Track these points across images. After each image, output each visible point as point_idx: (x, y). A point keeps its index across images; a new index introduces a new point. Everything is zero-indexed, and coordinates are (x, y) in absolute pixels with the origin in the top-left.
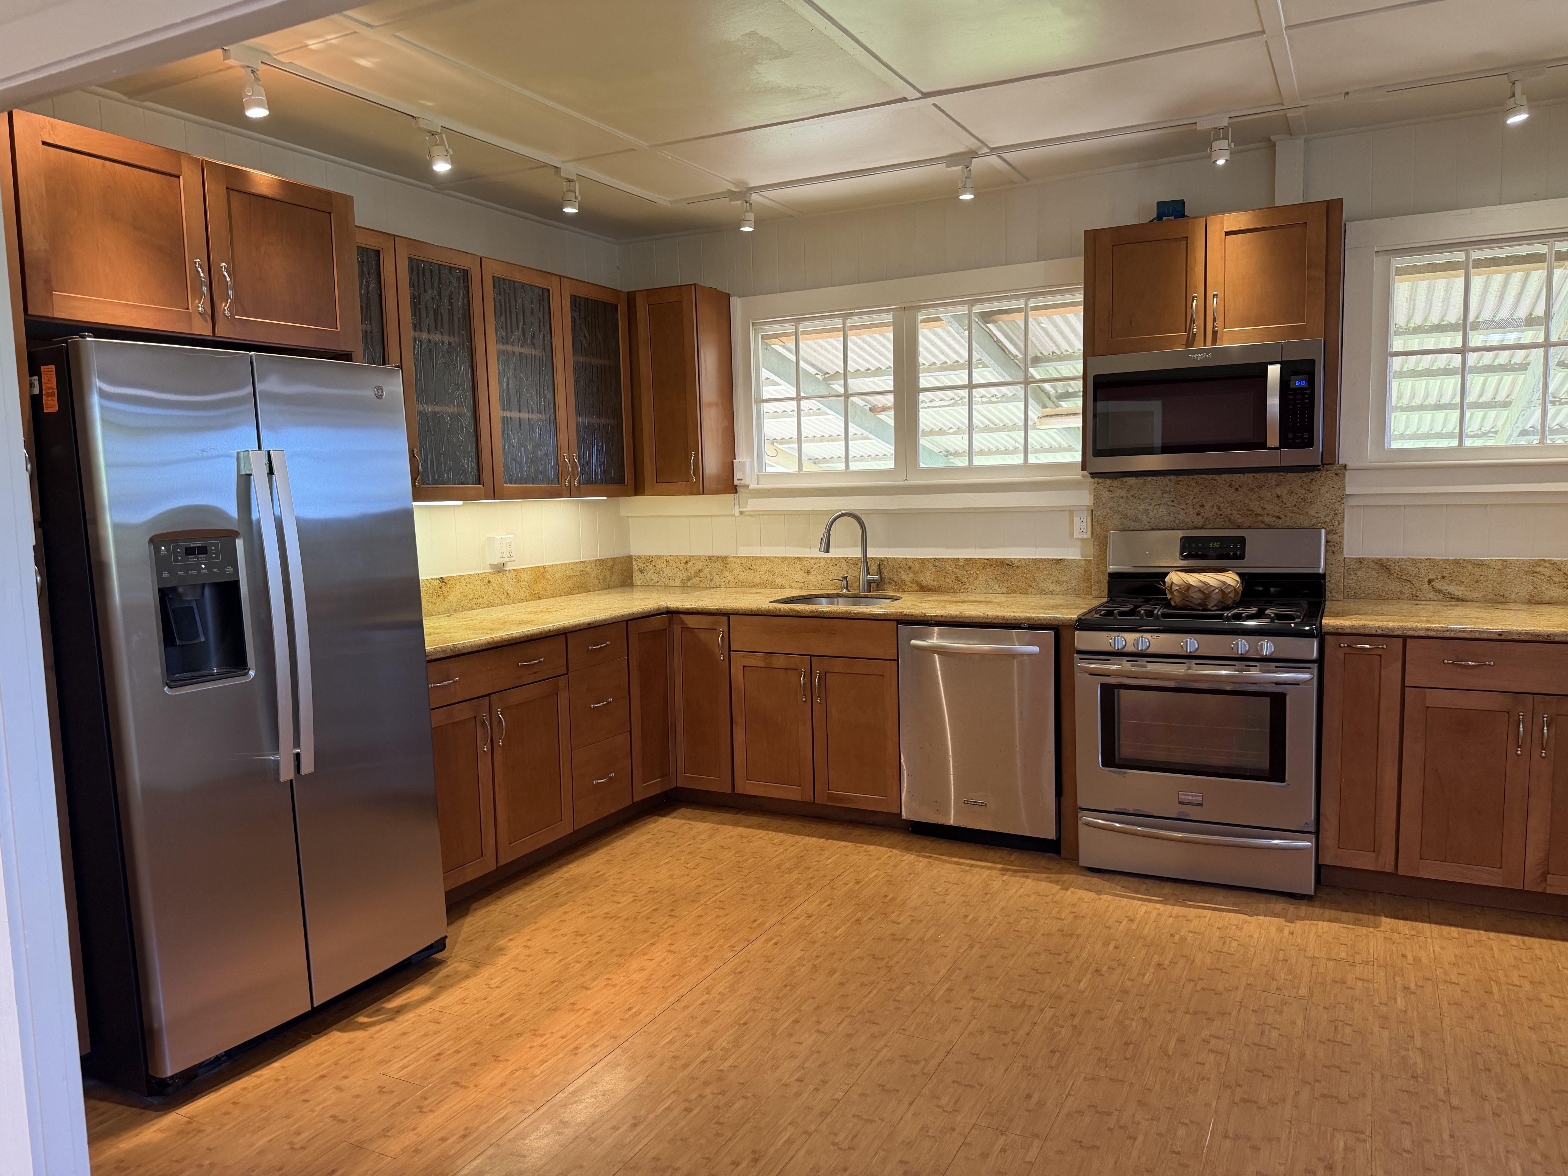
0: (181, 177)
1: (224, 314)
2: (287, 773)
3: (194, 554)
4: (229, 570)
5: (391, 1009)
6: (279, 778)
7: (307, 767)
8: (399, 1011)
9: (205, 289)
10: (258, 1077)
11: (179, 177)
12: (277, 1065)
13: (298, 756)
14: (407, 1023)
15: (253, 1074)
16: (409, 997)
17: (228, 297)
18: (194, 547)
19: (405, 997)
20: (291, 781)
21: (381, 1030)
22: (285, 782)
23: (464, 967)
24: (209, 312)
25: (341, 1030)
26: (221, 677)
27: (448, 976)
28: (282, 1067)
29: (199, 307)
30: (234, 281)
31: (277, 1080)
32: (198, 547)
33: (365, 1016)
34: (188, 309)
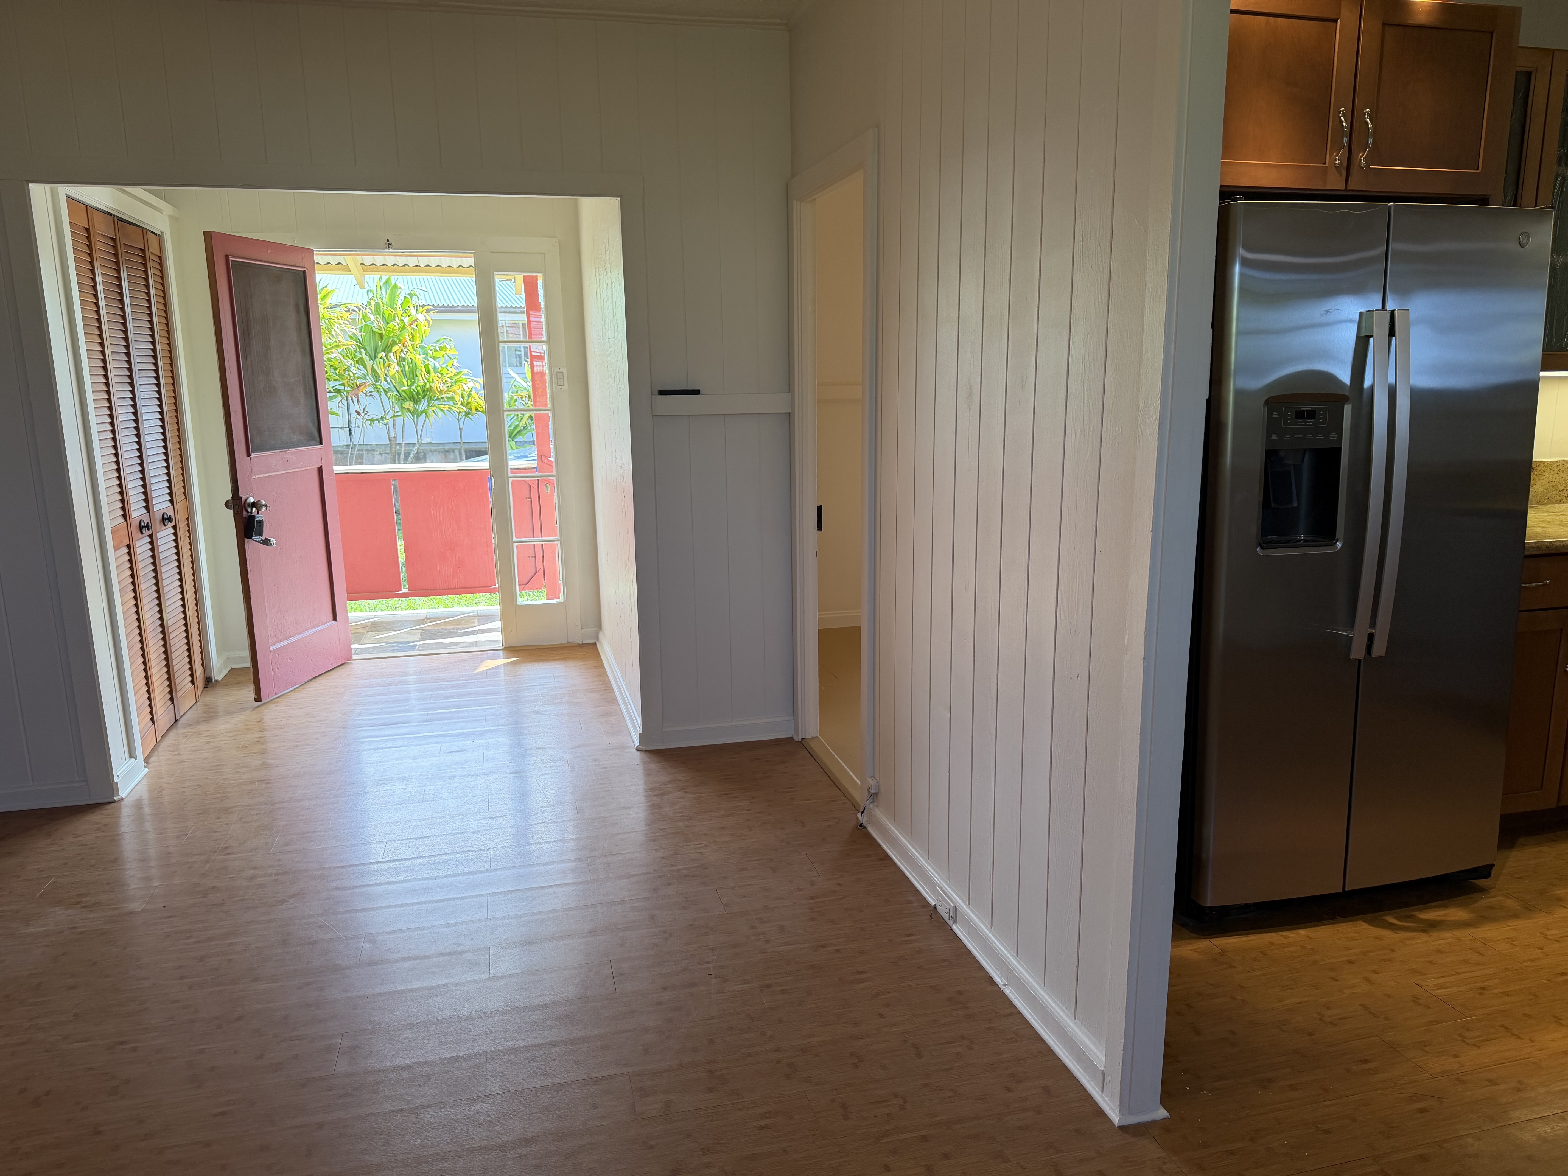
0: (1339, 21)
1: (1360, 165)
2: (1357, 652)
3: (1302, 418)
4: (1334, 436)
5: (1425, 920)
6: (1349, 655)
7: (1379, 649)
8: (1433, 926)
9: (1345, 140)
10: (1285, 937)
11: (1336, 21)
12: (1302, 932)
13: (1371, 637)
14: (1442, 942)
15: (1280, 933)
16: (1445, 915)
17: (1367, 145)
18: (1304, 411)
19: (1438, 913)
20: (1360, 661)
21: (1414, 938)
22: (1354, 661)
23: (1512, 904)
24: (1345, 164)
25: (1371, 923)
26: (1307, 544)
27: (1491, 908)
28: (1308, 937)
29: (1336, 160)
30: (1374, 127)
31: (1304, 948)
32: (1307, 411)
33: (1395, 918)
34: (1325, 163)
